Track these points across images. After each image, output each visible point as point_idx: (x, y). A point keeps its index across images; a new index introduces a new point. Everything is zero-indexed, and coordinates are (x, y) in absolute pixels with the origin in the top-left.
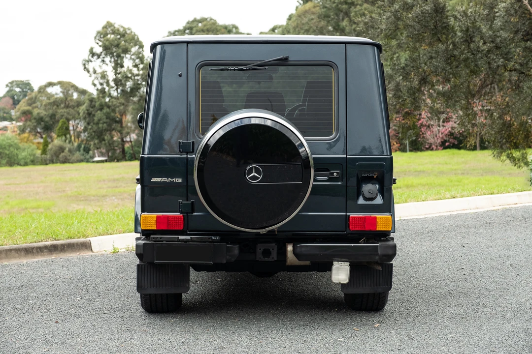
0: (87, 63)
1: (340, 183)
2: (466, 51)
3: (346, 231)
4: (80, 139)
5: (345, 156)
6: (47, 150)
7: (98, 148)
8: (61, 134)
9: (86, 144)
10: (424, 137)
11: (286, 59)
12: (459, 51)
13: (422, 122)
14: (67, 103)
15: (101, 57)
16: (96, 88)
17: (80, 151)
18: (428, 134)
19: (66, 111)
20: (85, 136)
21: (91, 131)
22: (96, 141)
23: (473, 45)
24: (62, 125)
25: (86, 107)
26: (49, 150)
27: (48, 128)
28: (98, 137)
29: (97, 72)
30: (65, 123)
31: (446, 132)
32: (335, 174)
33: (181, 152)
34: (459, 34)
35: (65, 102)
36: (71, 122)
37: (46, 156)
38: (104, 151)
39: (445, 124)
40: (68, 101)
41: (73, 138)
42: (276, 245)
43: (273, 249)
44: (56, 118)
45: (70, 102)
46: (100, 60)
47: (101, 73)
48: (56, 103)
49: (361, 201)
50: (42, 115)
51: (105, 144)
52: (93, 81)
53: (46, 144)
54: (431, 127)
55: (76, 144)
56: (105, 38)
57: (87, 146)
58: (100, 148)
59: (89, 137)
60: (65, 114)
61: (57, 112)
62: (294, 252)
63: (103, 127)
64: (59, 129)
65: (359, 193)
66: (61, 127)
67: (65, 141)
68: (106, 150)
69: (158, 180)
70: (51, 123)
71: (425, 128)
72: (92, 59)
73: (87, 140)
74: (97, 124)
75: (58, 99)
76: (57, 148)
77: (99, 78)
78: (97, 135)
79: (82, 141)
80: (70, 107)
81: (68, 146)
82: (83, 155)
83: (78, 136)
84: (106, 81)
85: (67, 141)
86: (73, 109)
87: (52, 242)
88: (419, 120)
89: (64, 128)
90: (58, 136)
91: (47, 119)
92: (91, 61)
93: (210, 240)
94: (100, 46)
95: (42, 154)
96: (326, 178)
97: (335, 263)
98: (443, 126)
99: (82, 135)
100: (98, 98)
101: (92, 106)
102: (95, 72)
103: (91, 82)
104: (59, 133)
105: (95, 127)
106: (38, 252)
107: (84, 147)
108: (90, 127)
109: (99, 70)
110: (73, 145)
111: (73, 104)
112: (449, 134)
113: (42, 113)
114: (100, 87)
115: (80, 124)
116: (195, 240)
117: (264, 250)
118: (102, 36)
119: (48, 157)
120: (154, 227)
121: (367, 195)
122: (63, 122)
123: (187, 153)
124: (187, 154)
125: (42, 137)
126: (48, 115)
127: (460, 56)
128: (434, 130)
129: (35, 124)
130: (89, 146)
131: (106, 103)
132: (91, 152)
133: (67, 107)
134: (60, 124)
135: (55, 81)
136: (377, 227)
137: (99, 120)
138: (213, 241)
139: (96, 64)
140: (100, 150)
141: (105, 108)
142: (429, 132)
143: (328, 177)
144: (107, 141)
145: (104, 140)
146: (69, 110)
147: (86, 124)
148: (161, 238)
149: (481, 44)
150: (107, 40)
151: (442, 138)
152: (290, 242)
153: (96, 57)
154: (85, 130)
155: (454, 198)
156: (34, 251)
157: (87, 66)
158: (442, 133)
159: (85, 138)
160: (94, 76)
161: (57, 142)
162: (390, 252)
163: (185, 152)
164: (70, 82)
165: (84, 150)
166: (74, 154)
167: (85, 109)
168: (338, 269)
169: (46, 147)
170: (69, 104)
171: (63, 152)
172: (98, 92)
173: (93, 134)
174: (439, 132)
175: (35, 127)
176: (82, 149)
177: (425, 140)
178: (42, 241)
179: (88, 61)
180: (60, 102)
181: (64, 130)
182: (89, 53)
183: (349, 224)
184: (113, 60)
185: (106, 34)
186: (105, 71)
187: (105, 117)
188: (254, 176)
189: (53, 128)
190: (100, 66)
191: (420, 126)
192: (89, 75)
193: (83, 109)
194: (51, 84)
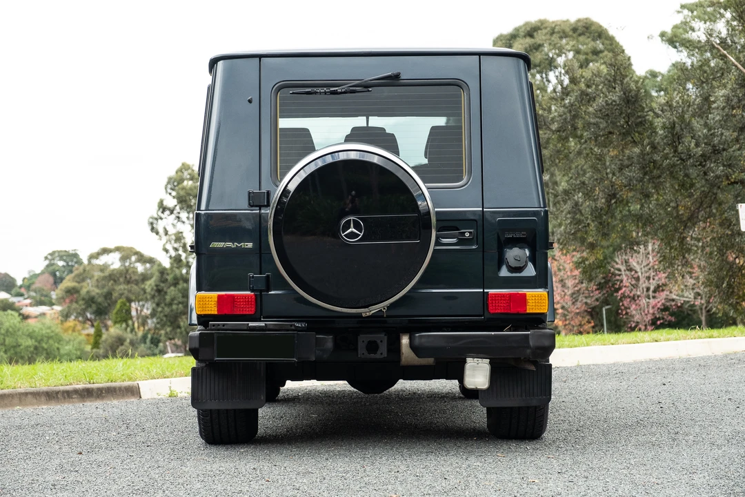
0: (155, 222)
1: (474, 247)
2: (671, 155)
3: (483, 315)
4: (146, 328)
5: (481, 209)
6: (100, 341)
7: (170, 339)
8: (119, 319)
9: (154, 334)
10: (627, 313)
11: (396, 77)
12: (661, 156)
13: (625, 292)
14: (128, 277)
15: (175, 212)
16: (168, 255)
17: (145, 343)
18: (633, 309)
19: (126, 287)
20: (153, 322)
21: (162, 314)
22: (169, 329)
23: (682, 146)
24: (121, 306)
25: (155, 281)
26: (103, 341)
27: (101, 312)
28: (172, 323)
29: (169, 233)
30: (125, 305)
31: (659, 305)
32: (467, 235)
33: (251, 205)
34: (661, 132)
35: (125, 276)
36: (133, 304)
37: (98, 350)
38: (179, 342)
39: (657, 294)
40: (130, 274)
41: (136, 325)
42: (385, 335)
43: (381, 341)
44: (113, 297)
45: (132, 275)
46: (173, 216)
47: (175, 234)
48: (113, 277)
49: (504, 272)
50: (93, 294)
51: (181, 333)
52: (164, 245)
53: (98, 334)
54: (636, 298)
55: (140, 334)
56: (180, 186)
57: (155, 336)
58: (174, 339)
59: (158, 323)
60: (126, 292)
61: (114, 290)
62: (412, 345)
63: (177, 309)
64: (117, 313)
65: (501, 261)
66: (120, 310)
67: (126, 329)
68: (182, 342)
69: (221, 245)
70: (106, 305)
71: (628, 300)
72: (162, 216)
73: (156, 328)
74: (170, 304)
75: (115, 272)
76: (114, 339)
77: (173, 242)
78: (170, 321)
79: (149, 330)
80: (132, 283)
81: (129, 336)
82: (150, 348)
83: (144, 323)
84: (182, 245)
85: (129, 329)
86: (137, 284)
87: (84, 386)
88: (620, 288)
89: (124, 311)
90: (115, 323)
91: (100, 300)
92: (161, 219)
93: (293, 328)
94: (174, 197)
95: (92, 349)
96: (454, 240)
97: (469, 360)
98: (654, 297)
99: (149, 321)
100: (172, 268)
101: (163, 280)
102: (166, 233)
103: (162, 247)
104: (117, 318)
105: (167, 310)
106: (65, 398)
107: (152, 339)
108: (160, 309)
109: (172, 231)
110: (136, 335)
111: (137, 278)
112: (662, 307)
113: (93, 291)
114: (173, 253)
115: (146, 306)
116: (271, 327)
117: (369, 342)
118: (176, 184)
119: (101, 351)
120: (214, 311)
121: (513, 263)
122: (122, 302)
123: (260, 207)
124: (260, 210)
125: (93, 326)
126: (102, 293)
127: (663, 161)
128: (641, 303)
129: (83, 307)
130: (158, 336)
131: (182, 274)
132: (161, 345)
133: (128, 282)
134: (118, 306)
135: (112, 247)
136: (528, 307)
137: (173, 300)
138: (297, 329)
139: (168, 221)
140: (173, 341)
141: (181, 282)
142: (634, 306)
143: (458, 239)
144: (183, 329)
145: (179, 327)
146: (132, 287)
147: (154, 305)
148: (224, 325)
149: (693, 145)
150: (183, 188)
151: (654, 314)
152: (405, 331)
153: (167, 212)
154: (153, 315)
155: (656, 341)
156: (59, 396)
157: (155, 226)
158: (653, 308)
159: (153, 325)
160: (164, 239)
161: (114, 330)
162: (547, 343)
163: (256, 206)
164: (132, 248)
165: (152, 343)
166: (137, 348)
167: (153, 284)
168: (474, 369)
169: (98, 338)
170: (131, 278)
171: (122, 344)
172: (172, 261)
173: (164, 319)
174: (648, 305)
175: (84, 310)
176: (148, 341)
177: (628, 317)
178: (71, 384)
179: (157, 219)
180: (118, 276)
181: (124, 314)
182: (157, 208)
183: (487, 304)
184: (191, 216)
185: (181, 181)
186: (180, 231)
187: (180, 295)
188: (352, 232)
189: (109, 311)
190: (173, 224)
191: (621, 298)
192: (158, 237)
193: (149, 285)
194: (105, 251)
